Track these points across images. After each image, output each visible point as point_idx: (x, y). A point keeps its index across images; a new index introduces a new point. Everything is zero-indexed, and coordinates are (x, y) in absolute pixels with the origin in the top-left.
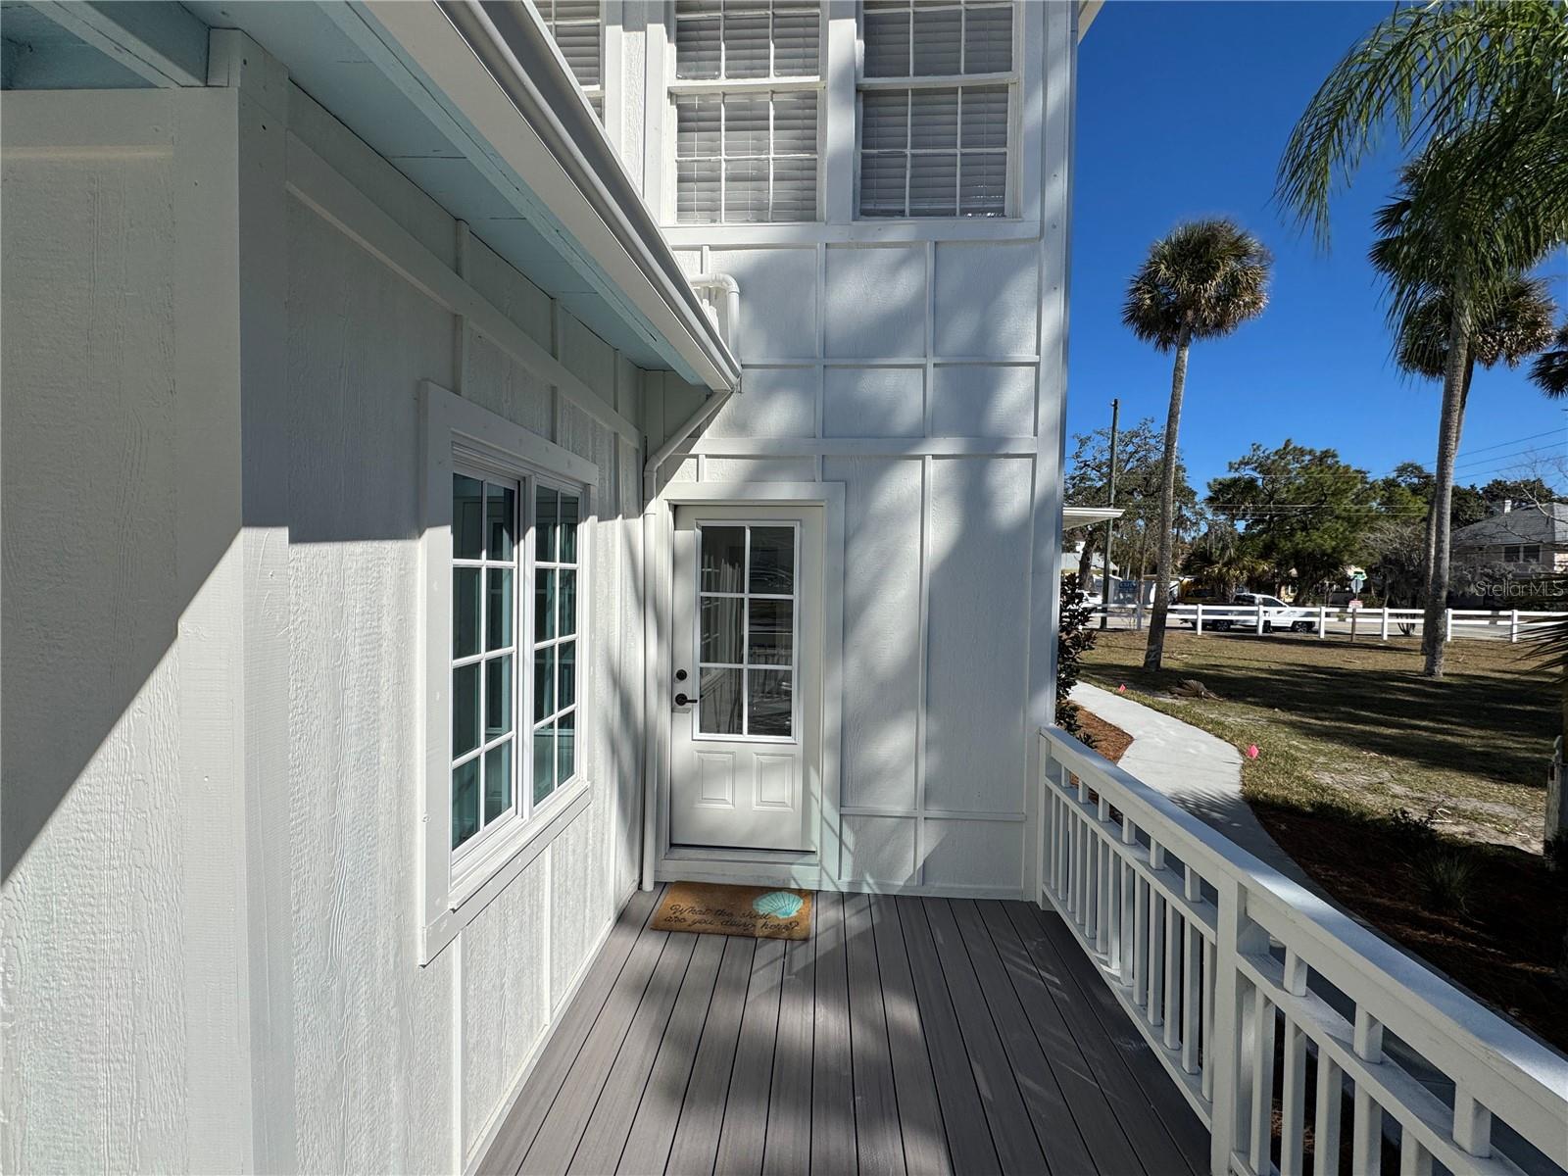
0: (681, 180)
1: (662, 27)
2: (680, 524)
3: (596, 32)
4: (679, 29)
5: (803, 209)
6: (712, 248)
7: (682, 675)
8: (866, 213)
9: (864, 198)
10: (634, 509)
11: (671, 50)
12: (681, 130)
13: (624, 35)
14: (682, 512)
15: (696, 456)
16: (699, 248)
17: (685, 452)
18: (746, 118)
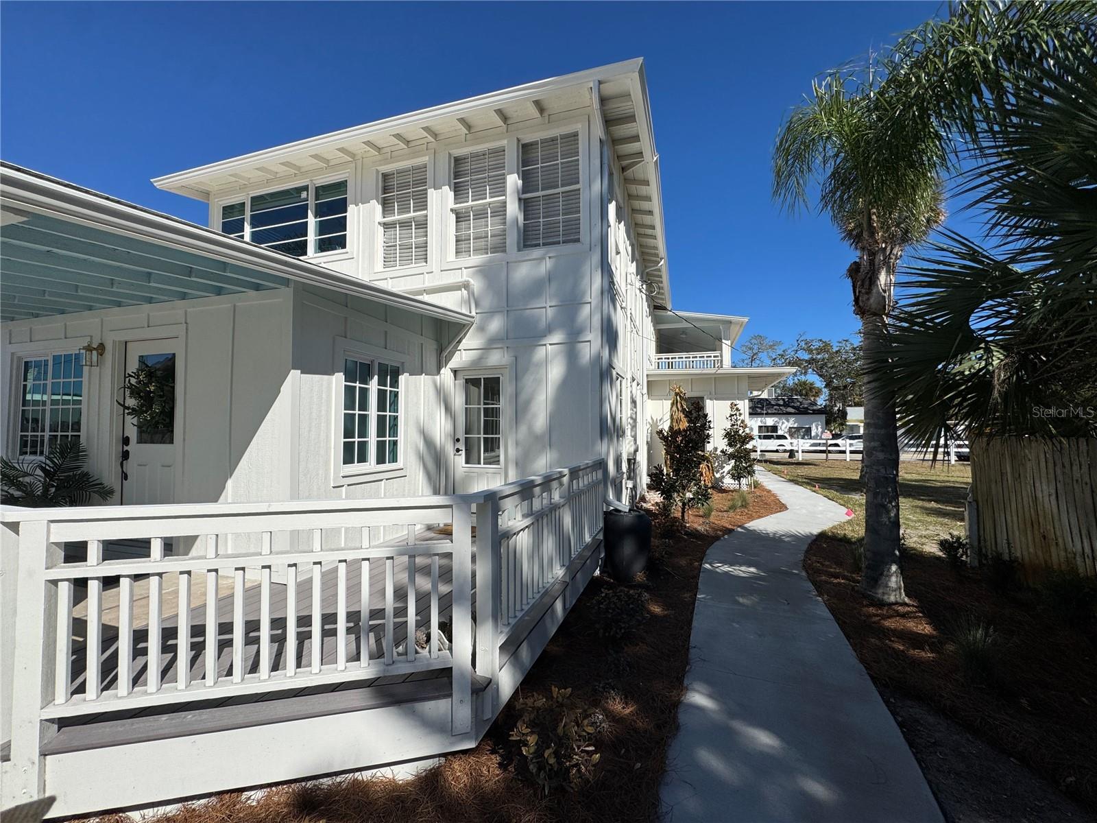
0: (457, 241)
1: (447, 187)
2: (457, 378)
3: (425, 193)
4: (455, 188)
5: (500, 248)
6: (465, 268)
7: (458, 440)
8: (526, 246)
9: (525, 240)
10: (436, 372)
11: (452, 194)
12: (457, 222)
13: (435, 191)
14: (458, 373)
15: (460, 350)
16: (461, 269)
17: (455, 349)
18: (480, 214)
